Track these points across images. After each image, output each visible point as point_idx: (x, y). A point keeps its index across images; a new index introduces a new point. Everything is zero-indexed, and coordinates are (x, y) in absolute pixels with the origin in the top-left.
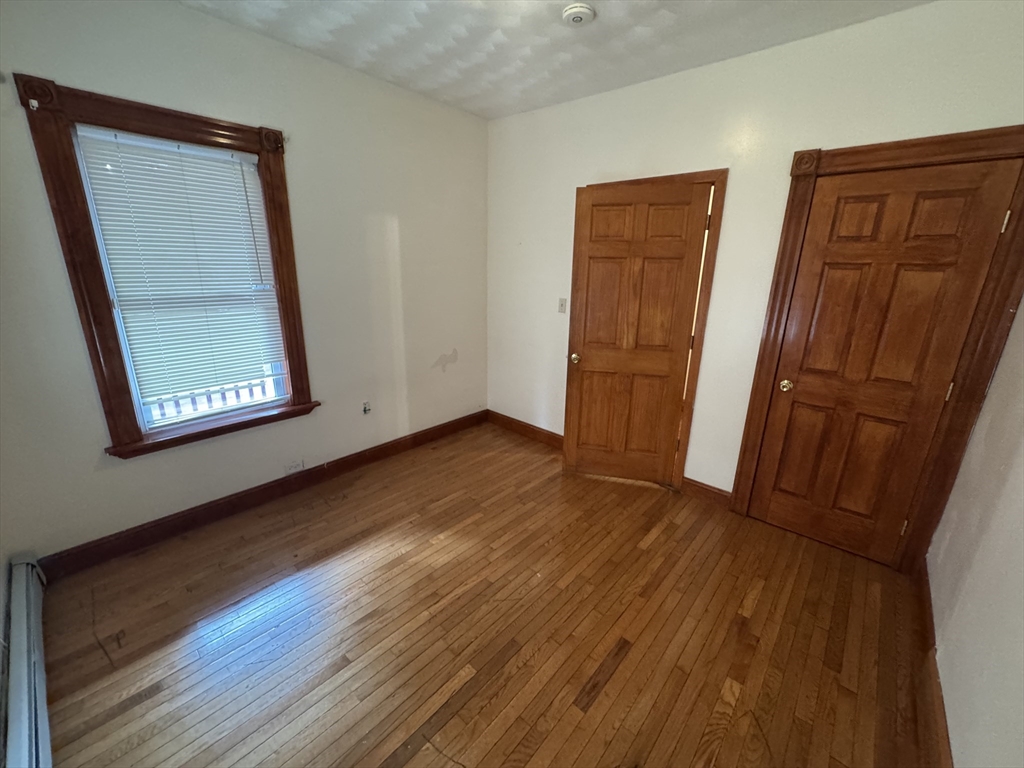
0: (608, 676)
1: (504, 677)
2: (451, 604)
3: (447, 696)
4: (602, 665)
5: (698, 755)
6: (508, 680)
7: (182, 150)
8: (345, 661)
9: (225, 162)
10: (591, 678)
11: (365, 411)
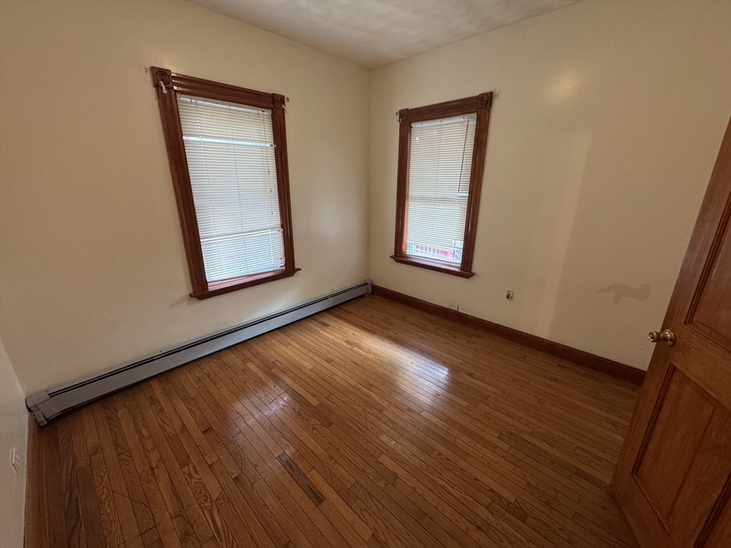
0: (296, 478)
1: (309, 418)
2: (364, 393)
3: (304, 396)
4: (304, 475)
5: (225, 526)
6: (307, 420)
7: (443, 123)
8: (329, 361)
9: (459, 123)
10: (297, 466)
11: (508, 297)
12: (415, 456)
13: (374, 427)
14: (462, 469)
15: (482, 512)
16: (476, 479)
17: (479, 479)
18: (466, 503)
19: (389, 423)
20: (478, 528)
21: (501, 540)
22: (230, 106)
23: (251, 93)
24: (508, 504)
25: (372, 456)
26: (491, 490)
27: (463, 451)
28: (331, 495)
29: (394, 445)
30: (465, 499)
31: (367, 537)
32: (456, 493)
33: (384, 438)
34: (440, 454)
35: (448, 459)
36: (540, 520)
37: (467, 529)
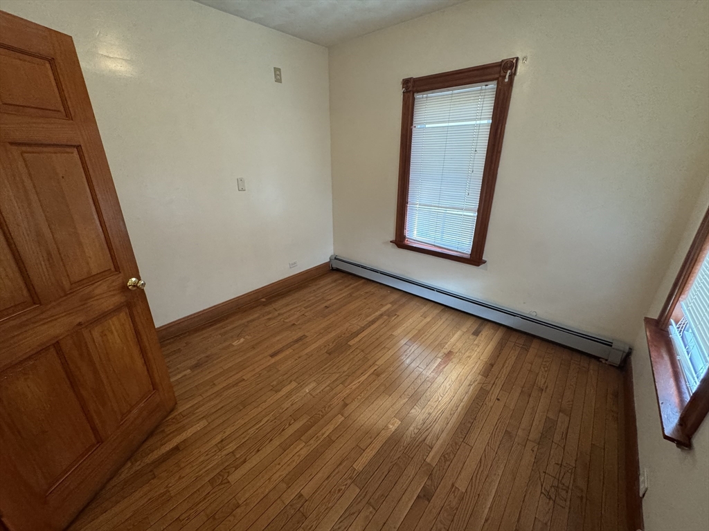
2: (366, 370)
12: (292, 405)
13: (324, 379)
14: (271, 440)
15: (231, 447)
16: (258, 451)
17: (259, 453)
18: (242, 436)
19: (328, 388)
20: (222, 441)
21: (207, 455)
22: (452, 90)
23: (475, 70)
24: (228, 472)
25: (297, 378)
26: (245, 461)
27: (290, 446)
28: (273, 360)
29: (305, 391)
30: (245, 437)
31: (244, 377)
32: (251, 431)
33: (313, 385)
34: (290, 425)
35: (283, 430)
36: (205, 499)
37: (225, 432)
